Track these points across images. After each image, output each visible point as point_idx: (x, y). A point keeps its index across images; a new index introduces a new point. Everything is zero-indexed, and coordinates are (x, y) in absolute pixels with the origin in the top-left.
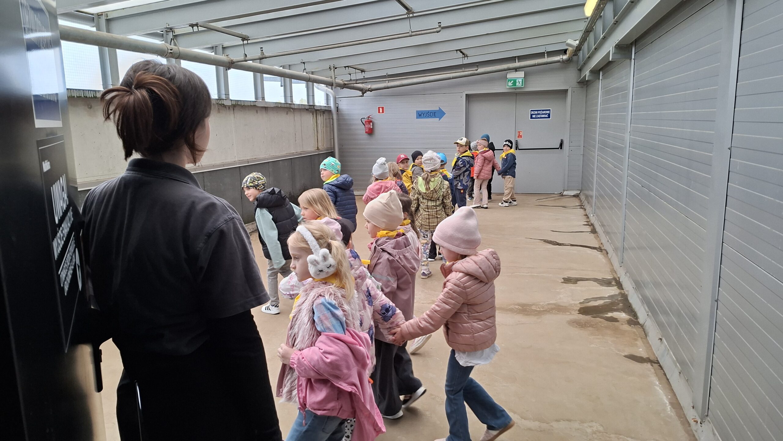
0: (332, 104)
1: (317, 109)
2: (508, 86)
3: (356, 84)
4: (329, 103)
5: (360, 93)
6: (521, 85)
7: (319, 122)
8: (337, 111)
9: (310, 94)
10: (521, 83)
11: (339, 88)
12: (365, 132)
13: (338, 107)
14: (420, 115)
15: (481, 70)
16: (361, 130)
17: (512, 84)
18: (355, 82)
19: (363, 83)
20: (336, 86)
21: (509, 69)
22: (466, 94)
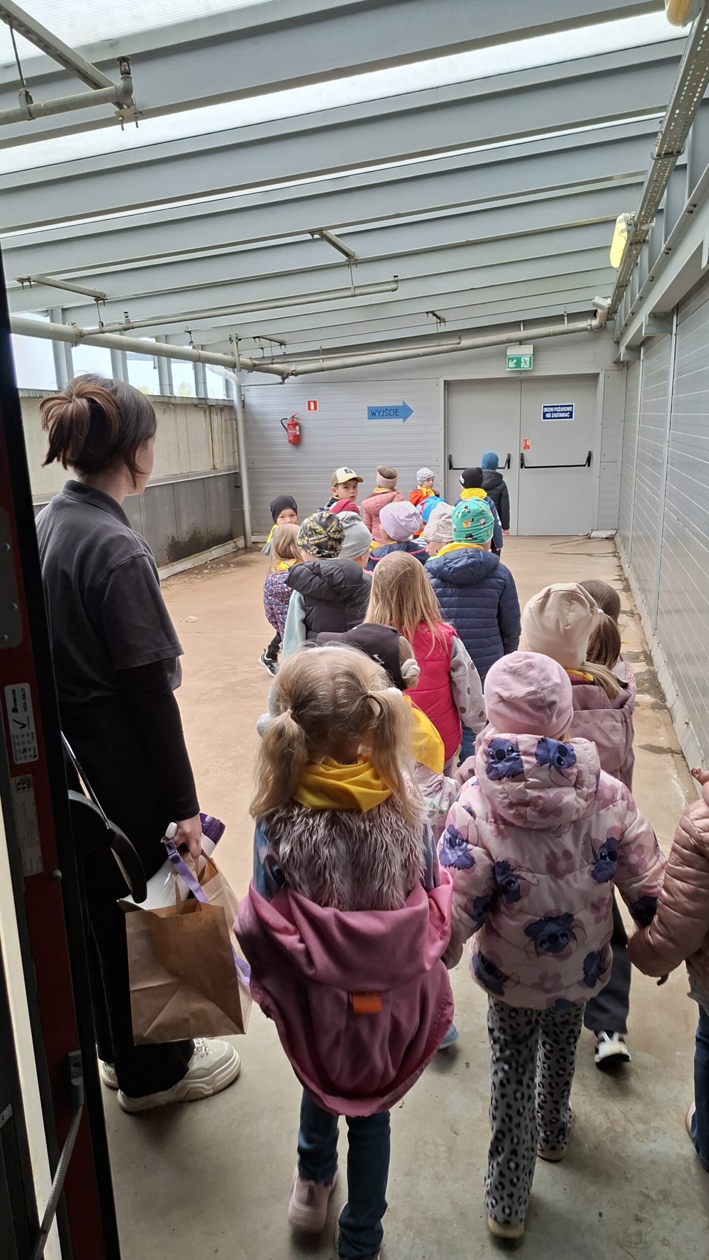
0: (235, 397)
1: (212, 404)
2: (508, 368)
3: (272, 364)
4: (230, 394)
5: (279, 379)
6: (528, 367)
7: (215, 425)
8: (244, 407)
9: (200, 381)
10: (528, 363)
11: (246, 371)
12: (288, 441)
13: (243, 401)
14: (374, 413)
15: (465, 342)
16: (282, 438)
17: (515, 365)
18: (270, 362)
19: (283, 363)
20: (242, 368)
21: (510, 341)
22: (445, 381)
